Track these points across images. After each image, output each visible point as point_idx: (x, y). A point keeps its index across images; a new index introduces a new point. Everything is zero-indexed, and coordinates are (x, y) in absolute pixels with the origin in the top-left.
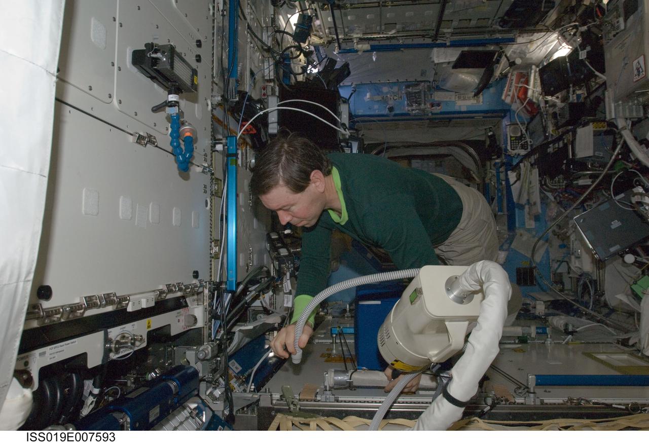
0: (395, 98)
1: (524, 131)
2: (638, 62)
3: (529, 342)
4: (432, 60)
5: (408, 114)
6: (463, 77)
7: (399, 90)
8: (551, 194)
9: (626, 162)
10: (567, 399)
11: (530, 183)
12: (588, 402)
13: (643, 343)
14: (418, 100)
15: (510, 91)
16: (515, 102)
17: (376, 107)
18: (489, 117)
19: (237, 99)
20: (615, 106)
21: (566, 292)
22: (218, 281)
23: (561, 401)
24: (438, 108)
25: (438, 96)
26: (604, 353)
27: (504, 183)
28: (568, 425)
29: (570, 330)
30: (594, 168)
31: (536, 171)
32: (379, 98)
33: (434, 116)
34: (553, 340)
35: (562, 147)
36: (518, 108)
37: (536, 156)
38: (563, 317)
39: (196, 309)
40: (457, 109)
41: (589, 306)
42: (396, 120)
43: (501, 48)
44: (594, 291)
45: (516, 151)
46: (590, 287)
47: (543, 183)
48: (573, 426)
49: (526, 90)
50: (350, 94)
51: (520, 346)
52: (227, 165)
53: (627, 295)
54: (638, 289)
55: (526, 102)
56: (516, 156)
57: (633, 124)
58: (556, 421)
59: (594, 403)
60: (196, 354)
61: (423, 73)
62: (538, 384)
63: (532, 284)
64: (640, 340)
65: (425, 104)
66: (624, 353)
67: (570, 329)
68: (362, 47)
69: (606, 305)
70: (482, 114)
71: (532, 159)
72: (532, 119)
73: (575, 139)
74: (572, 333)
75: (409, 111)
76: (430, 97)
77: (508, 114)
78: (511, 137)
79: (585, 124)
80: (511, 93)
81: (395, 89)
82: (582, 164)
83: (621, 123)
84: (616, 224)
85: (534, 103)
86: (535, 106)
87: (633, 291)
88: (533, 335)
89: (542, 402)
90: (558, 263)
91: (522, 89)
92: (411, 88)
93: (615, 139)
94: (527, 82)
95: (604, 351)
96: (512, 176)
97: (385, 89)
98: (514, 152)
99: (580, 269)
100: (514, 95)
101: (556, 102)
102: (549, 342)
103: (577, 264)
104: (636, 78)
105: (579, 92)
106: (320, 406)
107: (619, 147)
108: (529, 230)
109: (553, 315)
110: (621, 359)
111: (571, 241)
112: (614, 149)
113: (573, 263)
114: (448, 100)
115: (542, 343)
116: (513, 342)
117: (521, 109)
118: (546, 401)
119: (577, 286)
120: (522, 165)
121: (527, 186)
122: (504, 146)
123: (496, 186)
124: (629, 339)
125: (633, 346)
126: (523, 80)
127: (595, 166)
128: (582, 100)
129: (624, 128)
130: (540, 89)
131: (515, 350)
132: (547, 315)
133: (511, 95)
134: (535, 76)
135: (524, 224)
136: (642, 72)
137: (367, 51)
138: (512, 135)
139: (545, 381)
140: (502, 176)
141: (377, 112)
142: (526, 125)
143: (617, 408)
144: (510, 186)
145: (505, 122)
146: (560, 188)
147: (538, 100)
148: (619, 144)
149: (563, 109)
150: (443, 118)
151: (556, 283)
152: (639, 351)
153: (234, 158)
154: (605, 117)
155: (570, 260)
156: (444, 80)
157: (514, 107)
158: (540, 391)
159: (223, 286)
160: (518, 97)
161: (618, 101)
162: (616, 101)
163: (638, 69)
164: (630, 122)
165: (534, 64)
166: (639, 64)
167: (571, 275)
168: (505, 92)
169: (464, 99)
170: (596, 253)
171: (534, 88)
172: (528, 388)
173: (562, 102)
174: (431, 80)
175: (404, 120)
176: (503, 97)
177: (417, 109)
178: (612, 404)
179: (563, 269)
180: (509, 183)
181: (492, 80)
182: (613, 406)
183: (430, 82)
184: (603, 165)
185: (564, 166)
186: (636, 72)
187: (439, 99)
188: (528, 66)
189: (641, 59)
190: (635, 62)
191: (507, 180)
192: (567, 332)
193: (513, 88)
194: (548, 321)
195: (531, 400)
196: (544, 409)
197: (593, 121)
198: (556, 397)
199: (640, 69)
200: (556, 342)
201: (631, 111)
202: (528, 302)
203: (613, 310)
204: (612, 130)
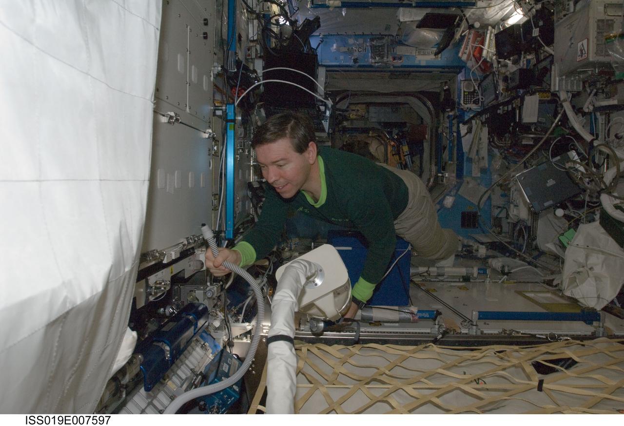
0: (360, 50)
1: (476, 88)
2: (582, 44)
3: (471, 280)
4: (398, 18)
5: (371, 66)
6: (425, 34)
7: (364, 42)
8: (497, 150)
9: (564, 129)
10: (501, 330)
11: (480, 139)
12: (518, 332)
13: (564, 284)
14: (382, 53)
15: (466, 49)
16: (471, 60)
17: (342, 57)
18: (446, 72)
19: (236, 70)
20: (559, 81)
21: (503, 235)
22: (217, 230)
23: (496, 332)
24: (399, 61)
25: (400, 50)
26: (532, 292)
27: (455, 134)
28: (501, 350)
29: (506, 272)
30: (537, 132)
31: (486, 130)
32: (344, 49)
33: (396, 69)
34: (491, 279)
35: (510, 111)
36: (473, 66)
37: (488, 116)
38: (500, 259)
39: (201, 255)
40: (416, 63)
41: (523, 249)
42: (360, 71)
43: (462, 11)
44: (527, 235)
45: (469, 106)
46: (524, 232)
47: (491, 140)
48: (506, 351)
49: (481, 50)
50: (318, 44)
51: (464, 284)
52: (226, 129)
53: (555, 244)
54: (563, 239)
55: (481, 61)
56: (468, 110)
57: (574, 96)
58: (492, 346)
59: (522, 334)
60: (205, 293)
61: (388, 28)
62: (480, 318)
63: (474, 226)
64: (562, 282)
65: (388, 58)
66: (548, 292)
67: (506, 270)
68: (334, 3)
69: (537, 248)
70: (440, 69)
71: (484, 118)
72: (485, 77)
73: (523, 105)
74: (507, 274)
75: (372, 63)
76: (392, 50)
77: (463, 71)
78: (464, 92)
79: (533, 93)
80: (467, 51)
81: (361, 41)
82: (526, 128)
83: (563, 96)
84: (551, 182)
85: (488, 62)
86: (489, 65)
87: (560, 241)
88: (475, 275)
89: (482, 333)
90: (499, 209)
91: (478, 48)
92: (375, 41)
93: (556, 107)
94: (483, 43)
95: (533, 290)
96: (463, 129)
97: (351, 41)
98: (466, 106)
99: (517, 216)
100: (470, 53)
101: (508, 63)
102: (488, 281)
103: (515, 212)
104: (579, 59)
105: (529, 57)
106: (304, 334)
107: (560, 116)
108: (475, 179)
109: (492, 258)
110: (546, 296)
111: (511, 192)
112: (555, 116)
113: (512, 210)
114: (409, 54)
115: (483, 282)
116: (458, 280)
117: (476, 68)
118: (485, 332)
119: (514, 230)
120: (473, 122)
121: (477, 142)
122: (457, 100)
123: (448, 137)
124: (553, 280)
125: (556, 286)
126: (479, 39)
127: (537, 131)
128: (531, 66)
129: (565, 100)
130: (495, 50)
131: (460, 288)
132: (488, 257)
133: (467, 53)
134: (490, 37)
135: (470, 172)
136: (585, 53)
137: (338, 7)
138: (466, 90)
139: (485, 316)
140: (455, 129)
141: (343, 63)
142: (479, 82)
143: (540, 338)
144: (461, 138)
145: (460, 77)
146: (505, 146)
147: (492, 59)
148: (560, 113)
149: (514, 73)
150: (403, 72)
151: (495, 226)
152: (561, 290)
153: (233, 123)
154: (550, 88)
155: (509, 208)
156: (407, 35)
157: (469, 64)
158: (481, 323)
159: (223, 235)
160: (474, 56)
161: (563, 76)
162: (561, 76)
163: (581, 51)
164: (570, 95)
165: (491, 25)
166: (583, 46)
167: (509, 221)
168: (462, 50)
169: (424, 54)
170: (532, 207)
171: (489, 49)
172: (471, 321)
173: (513, 64)
174: (395, 34)
175: (367, 71)
176: (460, 55)
177: (380, 62)
178: (535, 335)
179: (503, 215)
180: (460, 135)
181: (452, 42)
182: (537, 336)
183: (393, 36)
184: (545, 130)
185: (511, 128)
186: (579, 53)
187: (400, 53)
188: (485, 27)
189: (585, 42)
190: (580, 44)
191: (458, 132)
192: (503, 273)
193: (470, 47)
194: (488, 262)
195: (473, 331)
196: (484, 338)
197: (540, 91)
198: (493, 328)
199: (584, 51)
200: (494, 281)
201: (572, 85)
202: (471, 244)
203: (542, 253)
204: (555, 100)
